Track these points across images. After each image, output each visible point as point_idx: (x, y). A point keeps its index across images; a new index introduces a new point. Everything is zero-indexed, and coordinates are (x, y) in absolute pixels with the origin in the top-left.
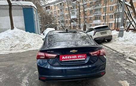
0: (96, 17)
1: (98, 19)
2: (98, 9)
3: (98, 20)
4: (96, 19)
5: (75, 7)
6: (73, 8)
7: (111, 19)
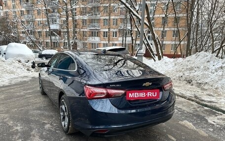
0: (92, 33)
1: (95, 36)
2: (95, 20)
3: (96, 38)
4: (92, 36)
5: (56, 11)
6: (52, 12)
7: (115, 37)
